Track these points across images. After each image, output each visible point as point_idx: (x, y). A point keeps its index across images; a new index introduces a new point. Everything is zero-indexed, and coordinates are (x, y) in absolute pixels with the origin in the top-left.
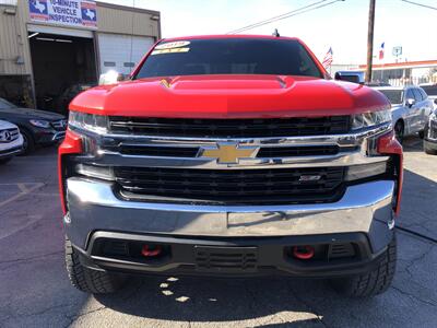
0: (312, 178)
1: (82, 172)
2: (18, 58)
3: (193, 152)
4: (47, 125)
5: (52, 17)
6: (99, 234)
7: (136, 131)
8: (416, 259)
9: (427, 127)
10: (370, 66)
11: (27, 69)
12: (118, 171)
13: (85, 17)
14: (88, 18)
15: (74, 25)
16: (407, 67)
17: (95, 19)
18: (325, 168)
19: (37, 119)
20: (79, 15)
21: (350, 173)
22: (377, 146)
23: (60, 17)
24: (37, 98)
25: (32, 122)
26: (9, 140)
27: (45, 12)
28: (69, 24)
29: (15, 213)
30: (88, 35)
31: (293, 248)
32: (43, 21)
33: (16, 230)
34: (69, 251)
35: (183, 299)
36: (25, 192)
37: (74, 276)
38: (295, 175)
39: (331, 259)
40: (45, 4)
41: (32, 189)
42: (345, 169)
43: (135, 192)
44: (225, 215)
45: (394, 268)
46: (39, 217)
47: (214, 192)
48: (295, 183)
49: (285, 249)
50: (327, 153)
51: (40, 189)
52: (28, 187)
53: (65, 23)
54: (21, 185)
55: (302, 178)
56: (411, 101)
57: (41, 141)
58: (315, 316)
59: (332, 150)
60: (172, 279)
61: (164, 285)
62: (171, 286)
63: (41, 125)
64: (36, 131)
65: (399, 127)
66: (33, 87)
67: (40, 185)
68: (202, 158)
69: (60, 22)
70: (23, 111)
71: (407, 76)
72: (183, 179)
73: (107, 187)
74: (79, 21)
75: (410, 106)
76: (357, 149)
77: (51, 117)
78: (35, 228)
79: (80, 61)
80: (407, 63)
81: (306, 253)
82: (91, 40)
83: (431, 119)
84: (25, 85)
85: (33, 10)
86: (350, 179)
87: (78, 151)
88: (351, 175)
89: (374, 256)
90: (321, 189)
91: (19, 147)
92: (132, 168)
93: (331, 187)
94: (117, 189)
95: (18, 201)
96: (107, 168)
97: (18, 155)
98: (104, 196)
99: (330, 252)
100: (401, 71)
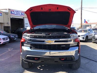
0: (64, 46)
1: (25, 45)
2: (8, 23)
3: (44, 41)
4: (14, 37)
5: (15, 14)
6: (27, 56)
7: (34, 38)
8: (87, 63)
9: (92, 37)
10: (82, 24)
11: (10, 25)
12: (31, 45)
13: (22, 14)
14: (23, 15)
15: (20, 16)
16: (91, 24)
17: (24, 15)
18: (66, 44)
19: (12, 35)
20: (21, 14)
21: (70, 45)
22: (75, 41)
23: (17, 15)
24: (11, 31)
25: (11, 36)
26: (6, 40)
27: (14, 13)
28: (19, 16)
29: (8, 54)
30: (22, 18)
31: (61, 58)
32: (13, 15)
33: (9, 57)
34: (21, 60)
35: (42, 69)
36: (10, 50)
37: (22, 64)
38: (61, 45)
39: (68, 60)
40: (14, 12)
41: (11, 50)
42: (69, 44)
43: (34, 48)
44: (49, 52)
45: (80, 63)
46: (13, 55)
47: (47, 48)
48: (61, 47)
49: (59, 58)
50: (66, 42)
51: (13, 50)
52: (10, 49)
53: (18, 16)
54: (9, 49)
55: (62, 46)
56: (89, 32)
57: (12, 40)
58: (66, 72)
59: (67, 41)
60: (39, 66)
61: (38, 67)
62: (39, 67)
63: (12, 37)
64: (11, 38)
65: (87, 37)
66: (10, 29)
67: (13, 49)
68: (45, 42)
69: (17, 16)
70: (9, 34)
71: (91, 26)
72: (42, 46)
73: (29, 47)
74: (21, 15)
75: (89, 33)
76: (71, 41)
77: (14, 35)
78: (12, 57)
79: (20, 23)
80: (90, 23)
81: (63, 59)
82: (23, 19)
83: (93, 36)
84: (9, 28)
85: (12, 13)
86: (70, 46)
87: (24, 41)
88: (71, 46)
89: (75, 60)
90: (65, 48)
91: (8, 41)
92: (34, 44)
93: (67, 47)
94: (31, 48)
95: (8, 52)
96: (29, 44)
97: (8, 43)
98: (28, 49)
99: (67, 59)
100: (89, 25)
